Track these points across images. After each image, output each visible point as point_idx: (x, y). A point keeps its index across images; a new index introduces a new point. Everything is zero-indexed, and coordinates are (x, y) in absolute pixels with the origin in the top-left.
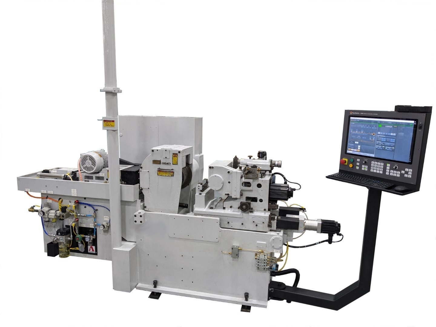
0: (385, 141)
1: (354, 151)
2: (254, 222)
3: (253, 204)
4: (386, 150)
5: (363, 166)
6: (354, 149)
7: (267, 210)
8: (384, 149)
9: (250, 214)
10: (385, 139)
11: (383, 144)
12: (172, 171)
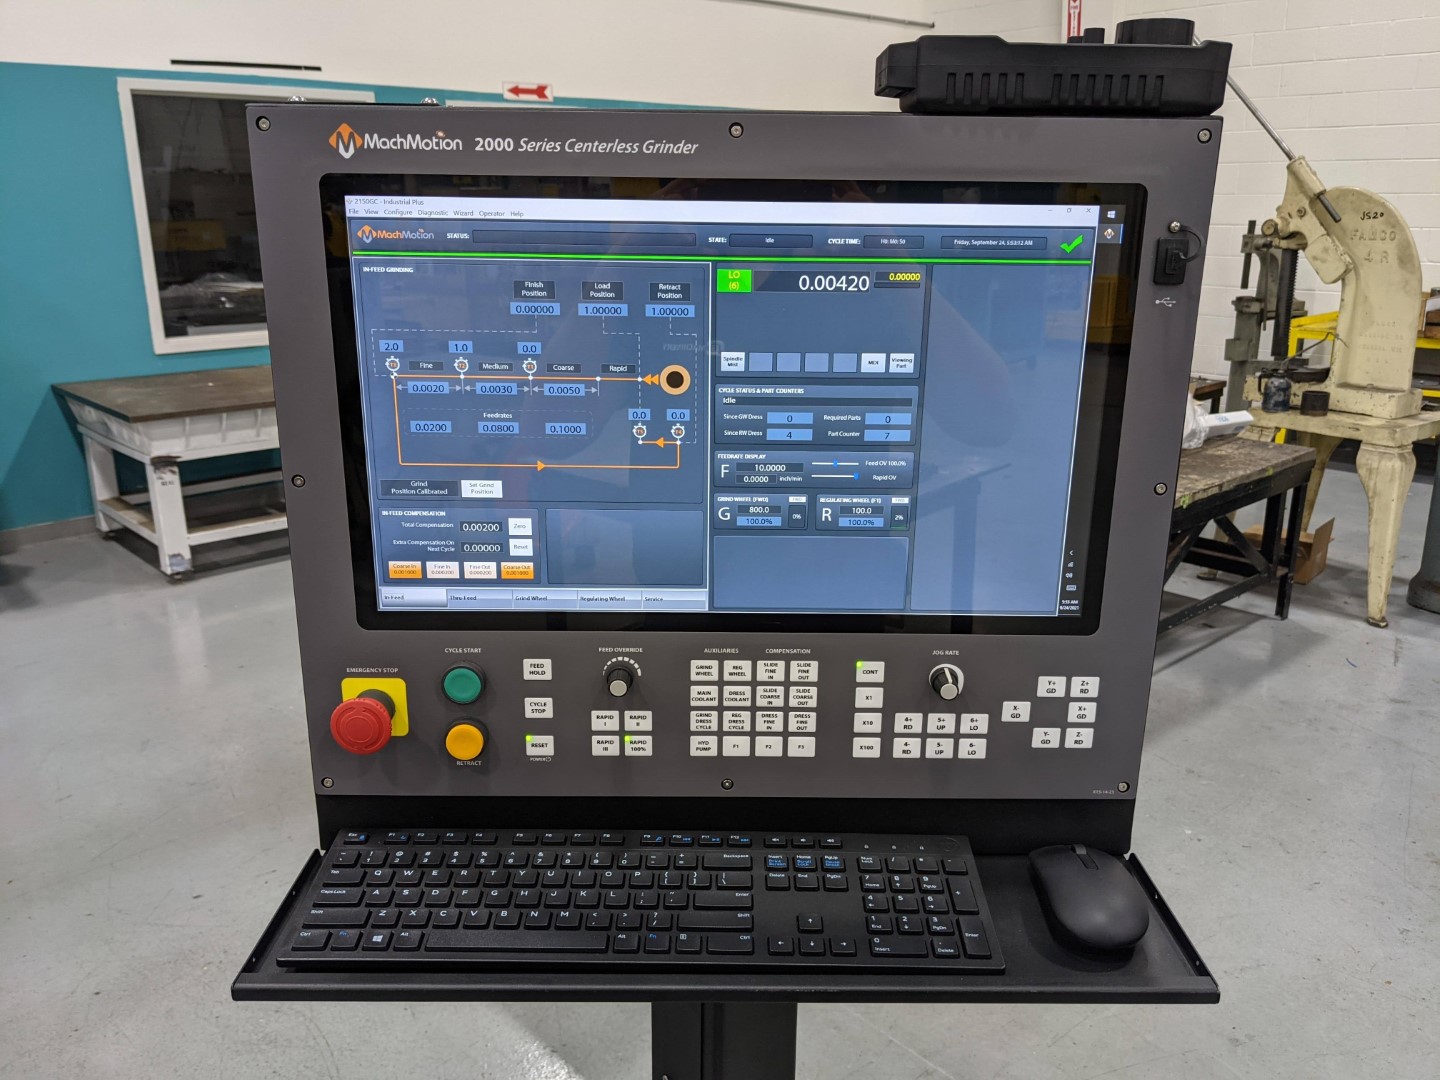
0: (806, 435)
1: (462, 581)
4: (832, 529)
5: (603, 720)
6: (460, 557)
8: (806, 523)
10: (807, 418)
11: (793, 468)
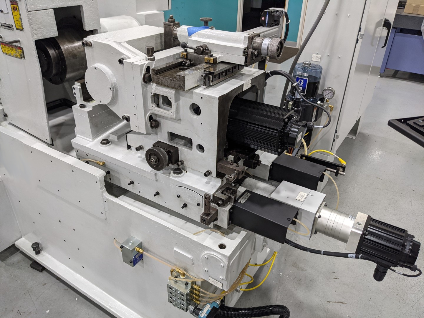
2: (179, 197)
3: (184, 153)
7: (214, 174)
9: (173, 177)
12: (17, 44)
